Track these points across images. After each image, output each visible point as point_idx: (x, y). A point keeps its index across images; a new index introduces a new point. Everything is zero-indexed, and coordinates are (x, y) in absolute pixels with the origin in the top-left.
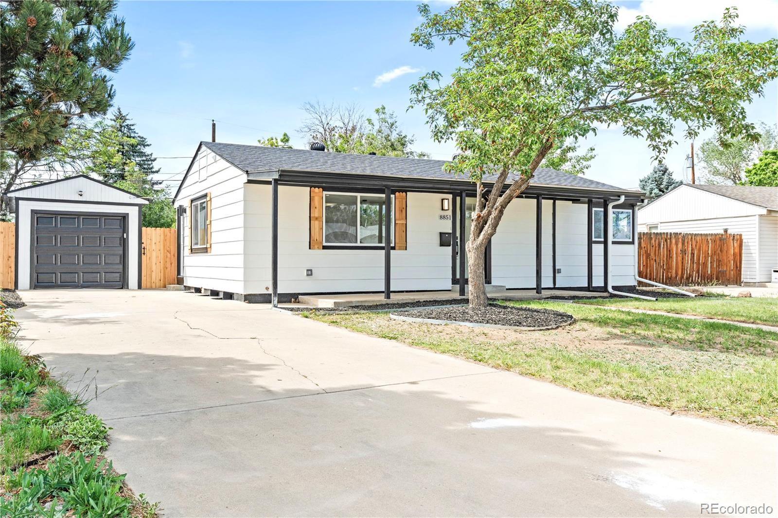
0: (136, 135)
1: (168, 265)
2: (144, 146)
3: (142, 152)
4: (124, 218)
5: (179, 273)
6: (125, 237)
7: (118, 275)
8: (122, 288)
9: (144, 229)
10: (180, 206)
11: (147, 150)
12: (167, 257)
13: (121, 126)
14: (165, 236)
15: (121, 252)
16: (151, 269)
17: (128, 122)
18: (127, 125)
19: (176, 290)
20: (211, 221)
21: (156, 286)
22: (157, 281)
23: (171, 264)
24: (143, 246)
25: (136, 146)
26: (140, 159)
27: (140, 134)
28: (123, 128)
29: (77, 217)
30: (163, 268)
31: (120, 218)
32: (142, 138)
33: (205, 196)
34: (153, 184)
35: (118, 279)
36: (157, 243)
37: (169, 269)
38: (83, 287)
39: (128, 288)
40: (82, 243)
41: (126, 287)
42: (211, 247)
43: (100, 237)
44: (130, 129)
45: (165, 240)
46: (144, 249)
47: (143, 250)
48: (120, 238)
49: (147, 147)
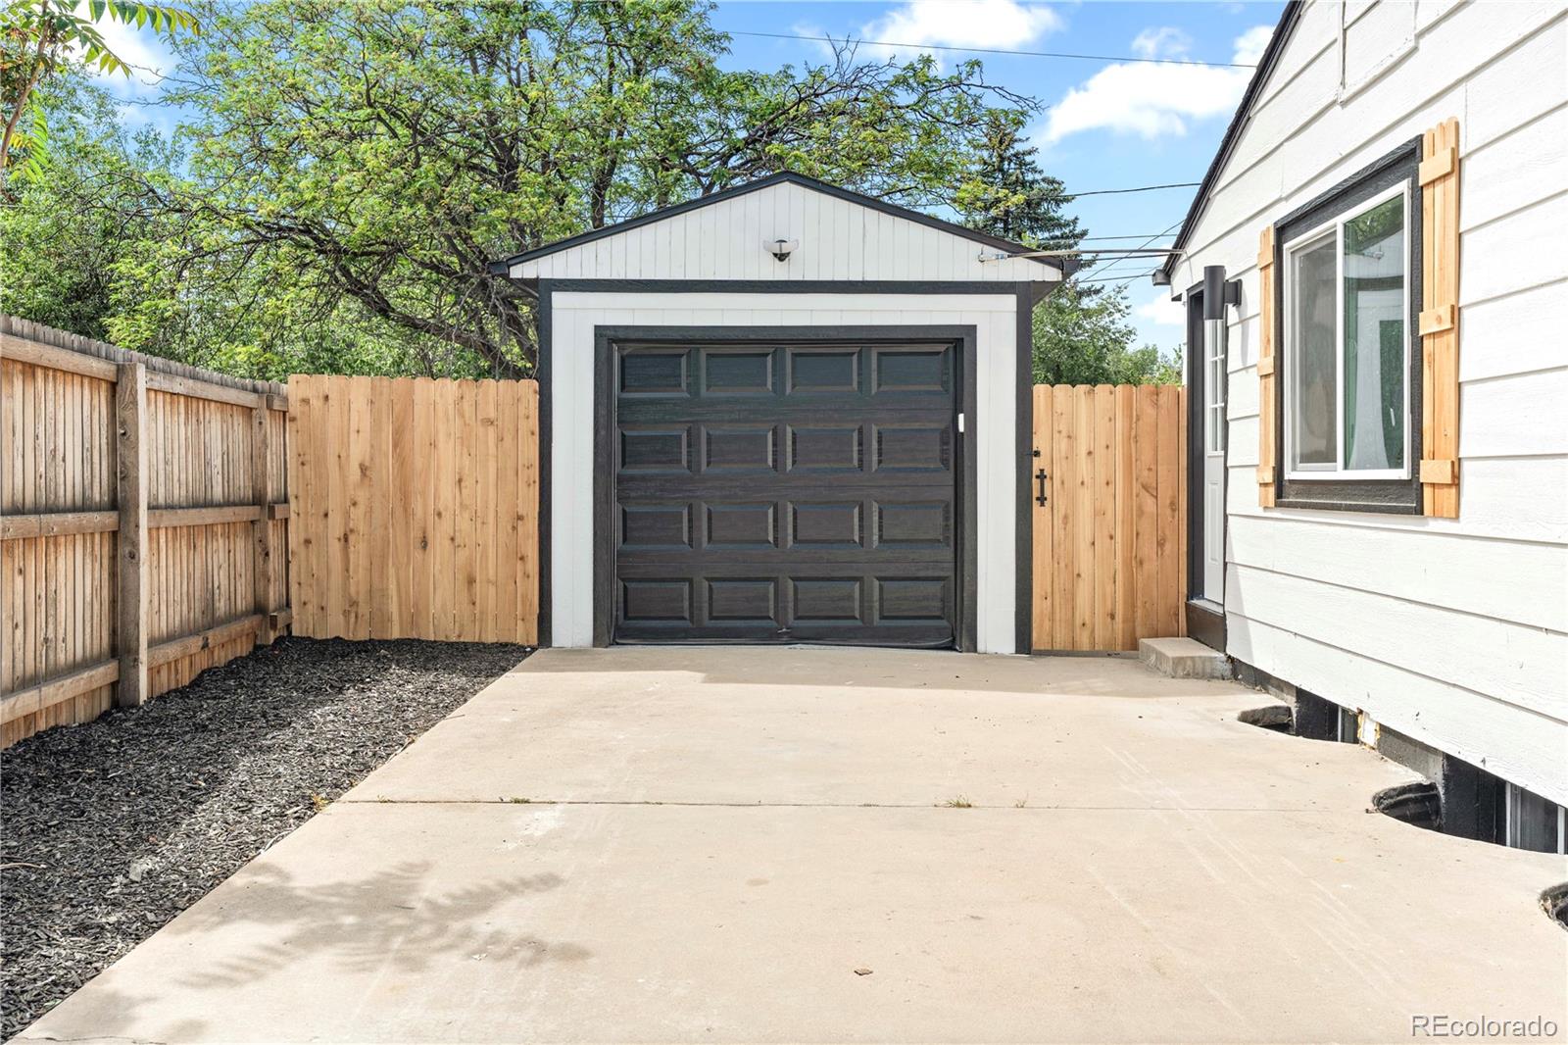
0: (1038, 177)
1: (1148, 549)
2: (1058, 202)
3: (1052, 219)
4: (957, 345)
5: (1196, 586)
6: (961, 428)
7: (934, 588)
8: (950, 648)
9: (1040, 391)
10: (1214, 272)
11: (1065, 212)
12: (1141, 512)
13: (1002, 159)
14: (1133, 418)
15: (949, 494)
16: (1071, 564)
17: (1019, 147)
18: (1016, 155)
19: (1187, 676)
20: (1456, 313)
21: (1093, 643)
22: (1100, 621)
23: (1161, 544)
24: (1037, 464)
25: (1039, 204)
26: (1046, 235)
27: (1047, 174)
28: (1006, 163)
29: (770, 349)
30: (1127, 564)
31: (942, 348)
32: (1053, 182)
33: (1407, 158)
34: (1081, 294)
35: (935, 606)
36: (1100, 452)
37: (1150, 567)
38: (795, 637)
39: (973, 647)
40: (789, 461)
41: (965, 642)
42: (1456, 481)
43: (860, 431)
44: (1022, 164)
45: (1133, 438)
46: (1042, 477)
47: (1036, 483)
48: (944, 432)
49: (1064, 206)
